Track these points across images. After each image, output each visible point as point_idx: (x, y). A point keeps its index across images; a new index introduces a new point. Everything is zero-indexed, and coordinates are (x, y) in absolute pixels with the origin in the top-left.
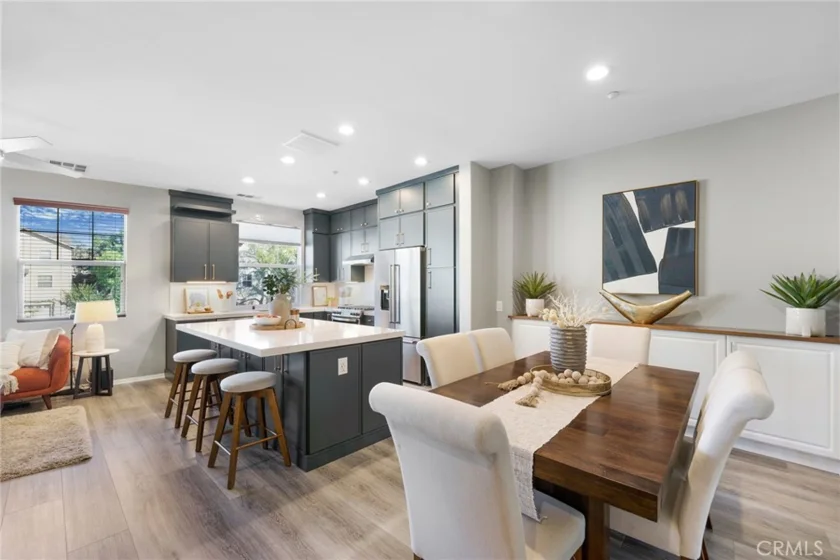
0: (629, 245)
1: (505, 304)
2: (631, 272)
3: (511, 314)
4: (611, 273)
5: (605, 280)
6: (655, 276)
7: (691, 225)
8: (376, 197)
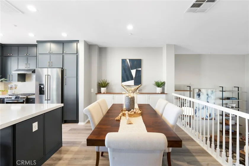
0: (128, 72)
1: (94, 90)
2: (128, 80)
3: (96, 93)
4: (124, 80)
5: (122, 82)
6: (133, 81)
7: (140, 69)
8: (37, 43)
